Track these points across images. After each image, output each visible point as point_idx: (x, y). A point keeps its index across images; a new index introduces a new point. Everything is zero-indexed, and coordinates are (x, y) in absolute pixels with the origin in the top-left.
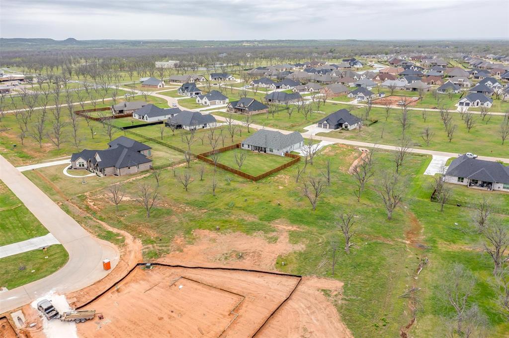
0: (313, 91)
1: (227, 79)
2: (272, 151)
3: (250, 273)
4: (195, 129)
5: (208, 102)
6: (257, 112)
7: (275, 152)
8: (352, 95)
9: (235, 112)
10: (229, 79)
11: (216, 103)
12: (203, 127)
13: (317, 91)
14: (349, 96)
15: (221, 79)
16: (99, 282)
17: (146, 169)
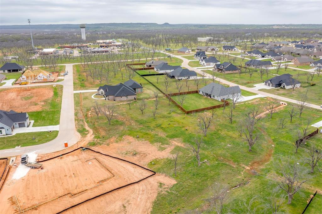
0: (287, 60)
1: (234, 50)
2: (214, 97)
3: (131, 164)
4: (182, 79)
5: (205, 64)
6: (231, 72)
7: (216, 98)
8: (313, 65)
9: (218, 71)
10: (235, 50)
11: (211, 64)
12: (187, 79)
13: (290, 60)
14: (311, 65)
15: (230, 49)
16: (58, 152)
17: (132, 99)
